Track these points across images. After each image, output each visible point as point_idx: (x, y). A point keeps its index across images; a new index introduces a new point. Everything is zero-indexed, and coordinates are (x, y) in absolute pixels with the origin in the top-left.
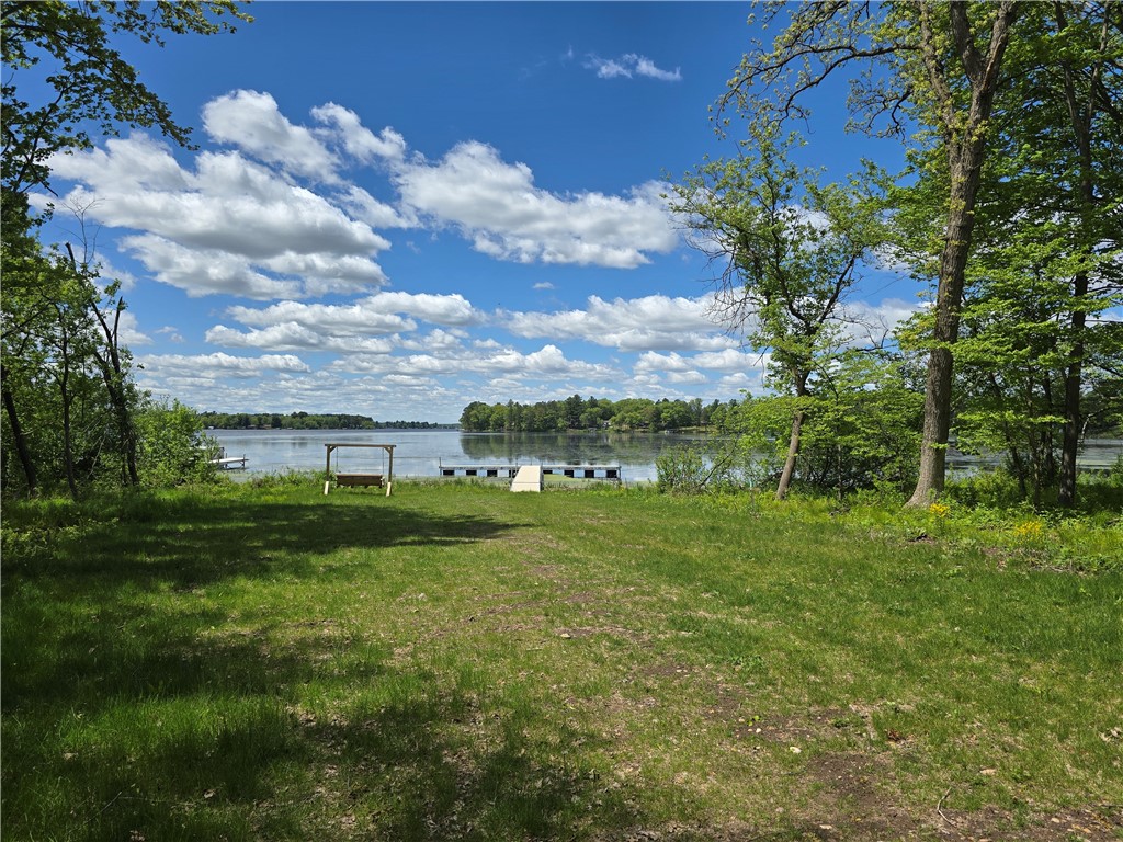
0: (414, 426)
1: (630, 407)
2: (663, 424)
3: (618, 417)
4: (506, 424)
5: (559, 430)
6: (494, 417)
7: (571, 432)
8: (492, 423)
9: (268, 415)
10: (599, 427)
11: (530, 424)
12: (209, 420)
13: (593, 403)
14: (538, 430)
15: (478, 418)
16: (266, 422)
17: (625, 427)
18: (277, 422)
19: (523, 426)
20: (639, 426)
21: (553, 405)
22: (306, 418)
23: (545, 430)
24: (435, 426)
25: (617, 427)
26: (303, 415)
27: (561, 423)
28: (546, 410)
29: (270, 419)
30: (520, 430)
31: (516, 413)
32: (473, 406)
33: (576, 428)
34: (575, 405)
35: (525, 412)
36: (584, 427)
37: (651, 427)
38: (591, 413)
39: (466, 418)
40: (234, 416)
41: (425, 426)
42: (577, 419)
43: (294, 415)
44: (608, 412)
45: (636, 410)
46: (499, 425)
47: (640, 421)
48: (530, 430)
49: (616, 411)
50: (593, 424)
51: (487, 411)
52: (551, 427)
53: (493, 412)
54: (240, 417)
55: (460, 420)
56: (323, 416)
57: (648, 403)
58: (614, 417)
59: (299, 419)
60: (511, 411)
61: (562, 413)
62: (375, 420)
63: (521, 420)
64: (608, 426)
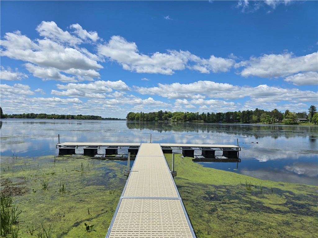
0: (114, 119)
1: (177, 114)
2: (187, 119)
3: (174, 117)
4: (140, 119)
5: (156, 121)
6: (136, 116)
7: (159, 121)
8: (136, 118)
9: (70, 115)
10: (168, 120)
11: (147, 119)
12: (53, 116)
13: (166, 113)
14: (149, 121)
15: (131, 117)
16: (70, 117)
17: (175, 120)
18: (73, 117)
19: (145, 119)
20: (180, 120)
21: (154, 113)
22: (82, 116)
23: (151, 121)
24: (120, 119)
25: (173, 120)
26: (81, 115)
27: (156, 119)
28: (152, 115)
29: (71, 116)
30: (144, 121)
31: (143, 116)
32: (130, 113)
33: (161, 120)
34: (161, 113)
35: (146, 115)
36: (163, 120)
37: (183, 120)
38: (165, 116)
39: (128, 117)
40: (60, 115)
41: (117, 119)
42: (161, 117)
43: (78, 115)
44: (170, 115)
45: (179, 115)
46: (138, 119)
47: (180, 118)
48: (147, 121)
49: (173, 115)
50: (166, 119)
51: (134, 115)
52: (153, 120)
53: (136, 115)
54: (62, 115)
55: (126, 118)
56: (87, 116)
57: (183, 113)
58: (172, 117)
59: (79, 117)
60: (141, 115)
61: (157, 116)
62: (102, 117)
63: (144, 117)
64: (170, 120)
